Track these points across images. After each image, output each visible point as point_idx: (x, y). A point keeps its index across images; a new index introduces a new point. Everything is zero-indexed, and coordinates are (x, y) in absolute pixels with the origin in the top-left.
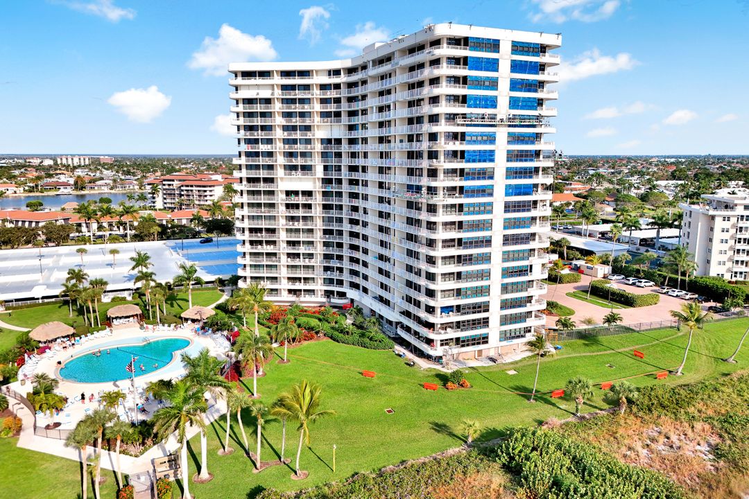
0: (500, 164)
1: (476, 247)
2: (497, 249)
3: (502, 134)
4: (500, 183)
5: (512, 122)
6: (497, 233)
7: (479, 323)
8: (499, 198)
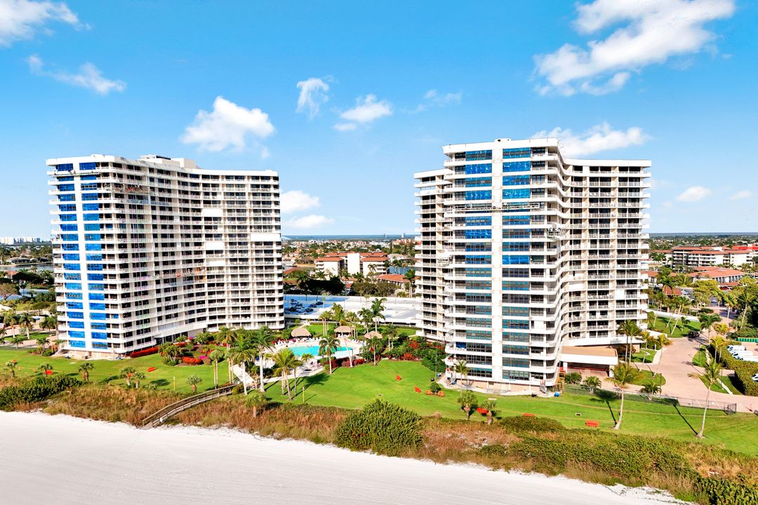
0: (497, 240)
1: (478, 301)
2: (497, 304)
3: (497, 219)
4: (497, 254)
5: (506, 209)
6: (497, 292)
7: (483, 360)
8: (497, 265)
